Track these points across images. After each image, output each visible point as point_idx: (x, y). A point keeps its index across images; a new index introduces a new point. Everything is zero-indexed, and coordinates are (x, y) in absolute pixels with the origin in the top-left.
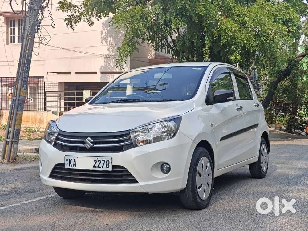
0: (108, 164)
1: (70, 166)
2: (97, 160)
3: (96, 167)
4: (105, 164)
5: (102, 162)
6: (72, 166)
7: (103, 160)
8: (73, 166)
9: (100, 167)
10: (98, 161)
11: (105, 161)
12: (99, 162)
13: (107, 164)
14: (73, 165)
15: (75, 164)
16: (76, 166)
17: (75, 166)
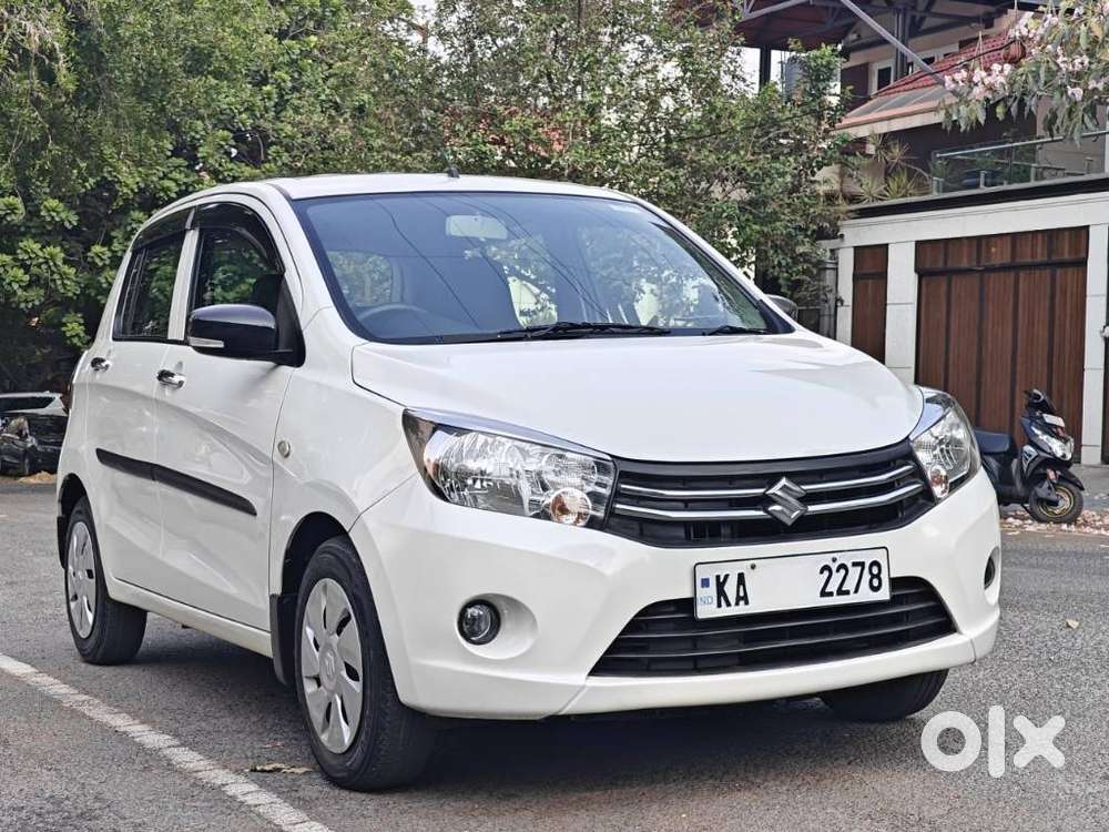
0: (878, 576)
1: (719, 605)
2: (834, 568)
3: (831, 594)
4: (866, 576)
5: (854, 572)
6: (728, 604)
7: (855, 564)
8: (737, 604)
9: (847, 593)
10: (838, 571)
11: (862, 564)
12: (843, 572)
13: (873, 576)
14: (732, 600)
15: (742, 594)
16: (747, 603)
17: (742, 603)
